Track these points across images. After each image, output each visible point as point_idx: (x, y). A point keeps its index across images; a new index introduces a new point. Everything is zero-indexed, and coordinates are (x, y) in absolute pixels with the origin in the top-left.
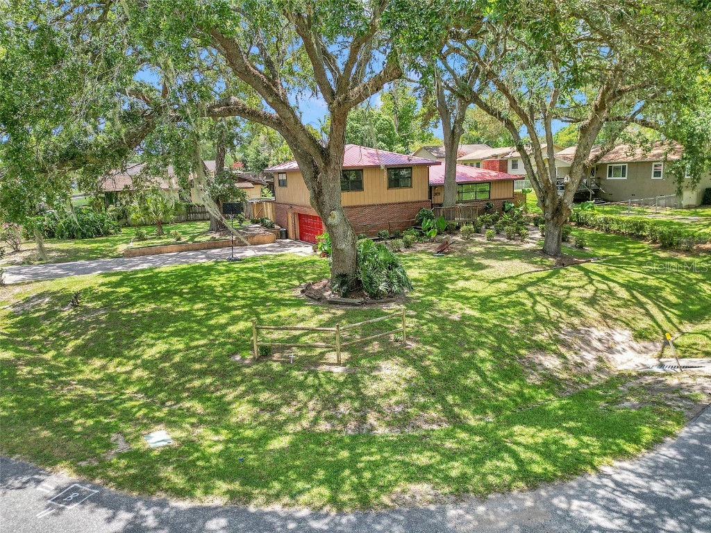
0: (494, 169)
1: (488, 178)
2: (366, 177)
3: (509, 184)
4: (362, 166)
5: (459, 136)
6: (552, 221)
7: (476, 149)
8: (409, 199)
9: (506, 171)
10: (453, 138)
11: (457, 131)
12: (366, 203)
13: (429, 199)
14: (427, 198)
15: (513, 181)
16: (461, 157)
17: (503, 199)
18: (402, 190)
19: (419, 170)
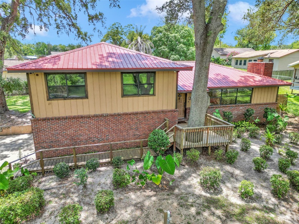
0: (258, 73)
1: (251, 83)
2: (91, 82)
3: (273, 89)
4: (85, 69)
5: (216, 34)
7: (246, 51)
8: (151, 109)
10: (207, 36)
11: (213, 26)
12: (92, 113)
13: (176, 108)
14: (174, 108)
15: (278, 87)
16: (235, 55)
17: (265, 104)
18: (141, 98)
19: (165, 75)
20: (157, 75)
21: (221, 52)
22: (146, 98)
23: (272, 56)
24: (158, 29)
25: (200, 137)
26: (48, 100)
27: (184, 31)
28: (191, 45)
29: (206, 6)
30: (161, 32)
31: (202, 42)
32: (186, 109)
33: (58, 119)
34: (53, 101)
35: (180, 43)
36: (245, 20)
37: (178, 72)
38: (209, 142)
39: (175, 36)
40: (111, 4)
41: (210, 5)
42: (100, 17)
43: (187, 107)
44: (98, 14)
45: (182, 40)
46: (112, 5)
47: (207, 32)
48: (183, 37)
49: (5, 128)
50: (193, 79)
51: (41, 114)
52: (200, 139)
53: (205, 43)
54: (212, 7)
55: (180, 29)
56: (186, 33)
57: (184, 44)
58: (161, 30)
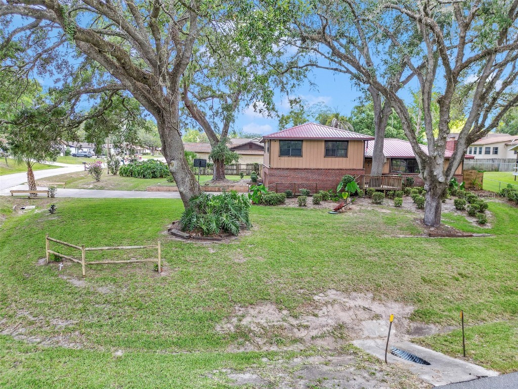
2: (305, 146)
6: (430, 193)
8: (344, 167)
12: (304, 167)
14: (362, 168)
18: (337, 159)
19: (356, 143)
20: (349, 143)
22: (341, 159)
26: (279, 157)
33: (284, 169)
34: (282, 158)
37: (365, 141)
38: (384, 187)
50: (374, 147)
51: (274, 165)
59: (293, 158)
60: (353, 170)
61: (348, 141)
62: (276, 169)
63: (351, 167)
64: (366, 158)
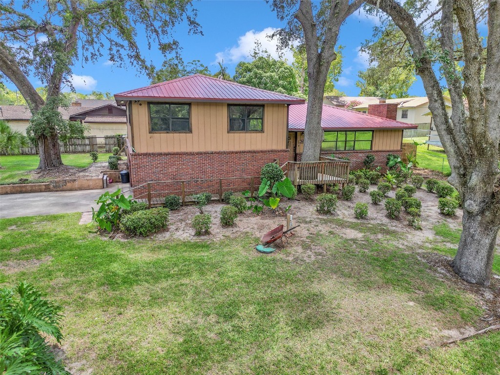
0: (379, 114)
1: (370, 124)
3: (397, 133)
5: (329, 63)
6: (479, 218)
8: (259, 147)
9: (394, 118)
10: (320, 65)
11: (326, 55)
12: (196, 150)
13: (287, 148)
14: (284, 148)
15: (403, 130)
16: (357, 105)
17: (388, 151)
18: (248, 135)
19: (275, 109)
20: (266, 109)
21: (337, 102)
22: (254, 135)
23: (406, 105)
24: (245, 65)
25: (315, 174)
26: (149, 133)
27: (284, 70)
28: (294, 90)
29: (318, 35)
30: (250, 70)
31: (315, 71)
32: (296, 155)
33: (160, 154)
34: (155, 135)
35: (278, 86)
36: (363, 52)
37: (288, 105)
38: (324, 179)
39: (271, 77)
40: (190, 30)
41: (322, 34)
42: (174, 47)
43: (298, 152)
44: (172, 43)
45: (281, 82)
46: (192, 31)
47: (320, 61)
48: (282, 78)
49: (70, 181)
50: (306, 114)
51: (142, 149)
52: (314, 177)
53: (319, 72)
54: (324, 36)
55: (277, 66)
56: (287, 72)
57: (284, 87)
58: (250, 67)
59: (176, 135)
60: (272, 151)
61: (263, 106)
62: (145, 154)
63: (269, 148)
64: (289, 132)
